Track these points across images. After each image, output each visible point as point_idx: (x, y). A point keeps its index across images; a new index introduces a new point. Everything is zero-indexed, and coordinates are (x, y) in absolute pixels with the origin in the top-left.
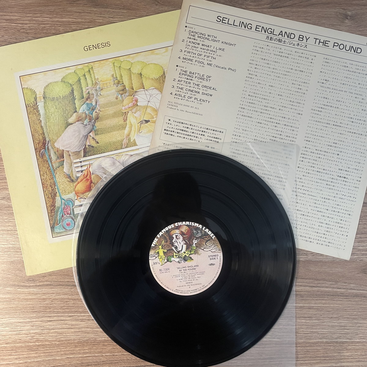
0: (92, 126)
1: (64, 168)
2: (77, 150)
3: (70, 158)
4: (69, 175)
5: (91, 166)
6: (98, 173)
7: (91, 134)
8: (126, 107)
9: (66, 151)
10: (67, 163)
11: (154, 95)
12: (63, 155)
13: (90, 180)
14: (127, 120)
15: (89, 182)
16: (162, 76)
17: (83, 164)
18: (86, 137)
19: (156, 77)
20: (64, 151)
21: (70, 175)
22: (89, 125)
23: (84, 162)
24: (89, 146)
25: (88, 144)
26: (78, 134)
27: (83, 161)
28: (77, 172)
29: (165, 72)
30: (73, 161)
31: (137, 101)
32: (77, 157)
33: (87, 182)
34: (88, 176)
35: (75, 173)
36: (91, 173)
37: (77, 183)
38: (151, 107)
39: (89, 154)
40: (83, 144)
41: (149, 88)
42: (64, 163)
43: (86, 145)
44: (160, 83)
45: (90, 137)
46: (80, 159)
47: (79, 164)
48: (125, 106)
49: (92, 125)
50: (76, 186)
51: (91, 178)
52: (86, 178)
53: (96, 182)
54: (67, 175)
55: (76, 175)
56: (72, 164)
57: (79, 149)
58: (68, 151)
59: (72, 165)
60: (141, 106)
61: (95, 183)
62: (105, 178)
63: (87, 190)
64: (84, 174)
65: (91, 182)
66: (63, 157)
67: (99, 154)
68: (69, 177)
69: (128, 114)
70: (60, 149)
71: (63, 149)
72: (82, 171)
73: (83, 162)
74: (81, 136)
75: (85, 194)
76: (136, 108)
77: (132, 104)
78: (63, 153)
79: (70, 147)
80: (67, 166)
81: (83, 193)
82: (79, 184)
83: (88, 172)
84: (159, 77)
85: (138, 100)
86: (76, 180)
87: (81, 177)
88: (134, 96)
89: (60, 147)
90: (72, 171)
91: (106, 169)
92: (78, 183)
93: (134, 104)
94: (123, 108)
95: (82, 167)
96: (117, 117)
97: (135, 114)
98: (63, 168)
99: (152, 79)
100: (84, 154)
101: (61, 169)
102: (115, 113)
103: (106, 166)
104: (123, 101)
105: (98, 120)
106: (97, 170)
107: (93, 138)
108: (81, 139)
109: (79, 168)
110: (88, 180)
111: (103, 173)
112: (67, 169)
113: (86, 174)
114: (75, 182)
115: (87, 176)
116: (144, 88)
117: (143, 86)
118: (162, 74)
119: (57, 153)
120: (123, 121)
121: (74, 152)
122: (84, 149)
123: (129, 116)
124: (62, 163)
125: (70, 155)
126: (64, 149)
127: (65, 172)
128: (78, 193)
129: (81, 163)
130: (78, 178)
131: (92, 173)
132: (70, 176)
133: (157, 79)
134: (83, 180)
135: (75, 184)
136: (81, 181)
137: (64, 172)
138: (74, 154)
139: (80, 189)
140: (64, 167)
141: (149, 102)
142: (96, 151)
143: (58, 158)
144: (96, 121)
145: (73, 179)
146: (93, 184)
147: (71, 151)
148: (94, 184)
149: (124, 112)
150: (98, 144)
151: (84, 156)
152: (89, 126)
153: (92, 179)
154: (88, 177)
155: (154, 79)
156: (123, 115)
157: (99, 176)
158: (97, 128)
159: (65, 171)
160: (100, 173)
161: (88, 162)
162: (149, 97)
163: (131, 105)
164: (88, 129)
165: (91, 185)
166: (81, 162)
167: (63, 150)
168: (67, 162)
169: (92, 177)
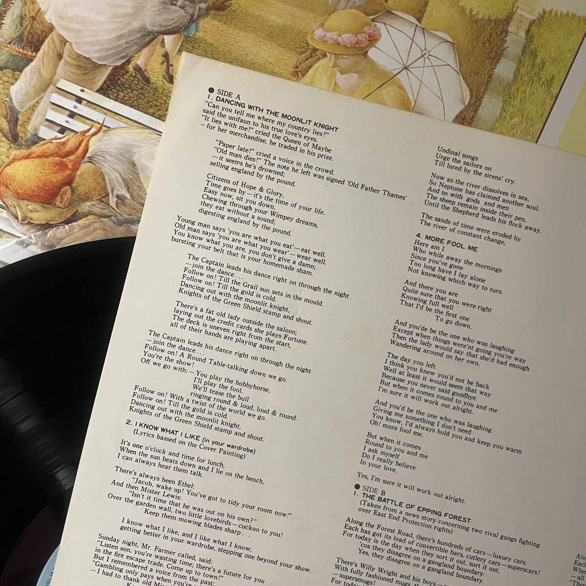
0: (189, 17)
1: (18, 84)
2: (94, 56)
3: (56, 66)
4: (18, 113)
5: (101, 133)
6: (106, 168)
7: (168, 39)
8: (329, 34)
9: (60, 36)
10: (37, 74)
11: (435, 62)
12: (43, 41)
13: (68, 172)
14: (303, 75)
15: (61, 176)
16: (497, 22)
17: (82, 109)
18: (149, 38)
19: (478, 13)
20: (53, 34)
21: (20, 117)
22: (182, 8)
23: (90, 107)
24: (138, 69)
25: (139, 63)
26: (130, 11)
27: (89, 102)
28: (47, 120)
29: (515, 17)
30: (58, 80)
31: (373, 39)
32: (77, 77)
33: (54, 173)
34: (72, 157)
35: (38, 120)
36: (88, 155)
37: (24, 152)
38: (401, 88)
39: (122, 94)
40: (121, 52)
41: (436, 30)
42: (27, 65)
43: (129, 62)
44: (477, 37)
45: (158, 47)
46: (82, 91)
47: (70, 104)
48: (327, 31)
49: (192, 16)
50: (14, 160)
51: (76, 168)
52: (64, 158)
53: (81, 190)
54: (12, 109)
55: (36, 130)
56: (48, 86)
57: (99, 59)
58: (64, 42)
59: (45, 90)
60: (372, 63)
61: (78, 192)
62: (118, 196)
63: (38, 197)
64: (64, 144)
65: (69, 182)
66: (37, 50)
67: (153, 115)
68: (13, 118)
69: (319, 59)
70: (47, 17)
71: (53, 23)
72: (63, 130)
73: (85, 105)
74: (136, 24)
75: (26, 202)
76: (356, 58)
77: (354, 39)
78: (46, 37)
79: (79, 31)
80: (30, 84)
81: (20, 197)
82: (26, 162)
83: (80, 145)
84: (486, 17)
85: (376, 40)
86: (27, 141)
87: (49, 145)
88: (373, 20)
89: (49, 13)
90: (34, 106)
91: (140, 172)
92: (27, 157)
93: (357, 43)
94: (319, 32)
95: (72, 115)
96: (279, 45)
97: (342, 73)
98: (12, 80)
99: (463, 10)
100: (105, 82)
101: (6, 79)
102: (283, 29)
103: (145, 165)
104: (333, 12)
105: (220, 13)
106: (111, 156)
107: (166, 56)
108: (130, 33)
109: (60, 112)
110: (63, 166)
111: (123, 179)
112: (24, 91)
113: (69, 147)
114: (20, 146)
115: (68, 154)
116: (419, 20)
117: (420, 11)
118: (502, 16)
119: (25, 23)
120: (291, 69)
121: (79, 56)
122: (116, 68)
123: (320, 69)
124: (21, 64)
125: (60, 57)
126: (55, 25)
127: (11, 98)
128: (7, 187)
129: (77, 104)
130: (36, 140)
131: (90, 158)
132: (17, 119)
133: (476, 22)
134: (47, 157)
135: (14, 153)
136: (39, 157)
137: (8, 95)
138: (75, 62)
139: (20, 177)
140: (16, 80)
141: (406, 68)
142: (149, 102)
143: (20, 39)
144: (212, 12)
145: (21, 134)
146: (69, 192)
147: (74, 46)
148: (73, 191)
149: (313, 44)
150: (167, 84)
151: (102, 91)
152: (182, 11)
153: (78, 173)
154: (70, 161)
155: (468, 12)
156: (302, 53)
157: (104, 180)
158: (200, 34)
159: (13, 95)
160: (115, 175)
161: (104, 116)
162: (416, 53)
163: (346, 38)
164: (170, 17)
165: (60, 188)
166: (79, 100)
167: (51, 28)
168: (39, 72)
169: (85, 167)
